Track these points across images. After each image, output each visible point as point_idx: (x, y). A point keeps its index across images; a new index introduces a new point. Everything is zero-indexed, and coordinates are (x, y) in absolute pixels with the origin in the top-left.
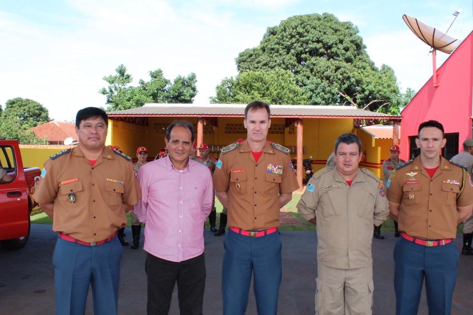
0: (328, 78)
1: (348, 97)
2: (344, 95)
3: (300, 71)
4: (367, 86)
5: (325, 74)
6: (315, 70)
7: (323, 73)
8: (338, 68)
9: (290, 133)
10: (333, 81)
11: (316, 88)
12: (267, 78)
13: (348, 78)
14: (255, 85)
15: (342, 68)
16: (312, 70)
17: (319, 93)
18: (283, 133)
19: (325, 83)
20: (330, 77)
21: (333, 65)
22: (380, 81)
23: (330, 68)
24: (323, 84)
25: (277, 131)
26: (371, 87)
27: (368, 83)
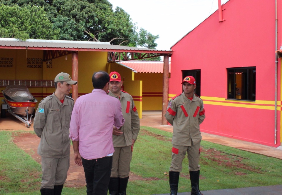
0: (74, 16)
1: (91, 35)
2: (89, 32)
3: (47, 9)
4: (108, 25)
5: (72, 12)
6: (62, 8)
7: (70, 11)
8: (83, 8)
9: (48, 67)
10: (79, 20)
11: (64, 25)
12: (21, 13)
13: (92, 17)
14: (10, 19)
15: (87, 8)
16: (58, 9)
17: (67, 30)
18: (41, 67)
19: (73, 20)
20: (77, 15)
21: (79, 4)
22: (120, 21)
23: (76, 7)
24: (71, 22)
25: (36, 65)
26: (112, 26)
27: (109, 23)
